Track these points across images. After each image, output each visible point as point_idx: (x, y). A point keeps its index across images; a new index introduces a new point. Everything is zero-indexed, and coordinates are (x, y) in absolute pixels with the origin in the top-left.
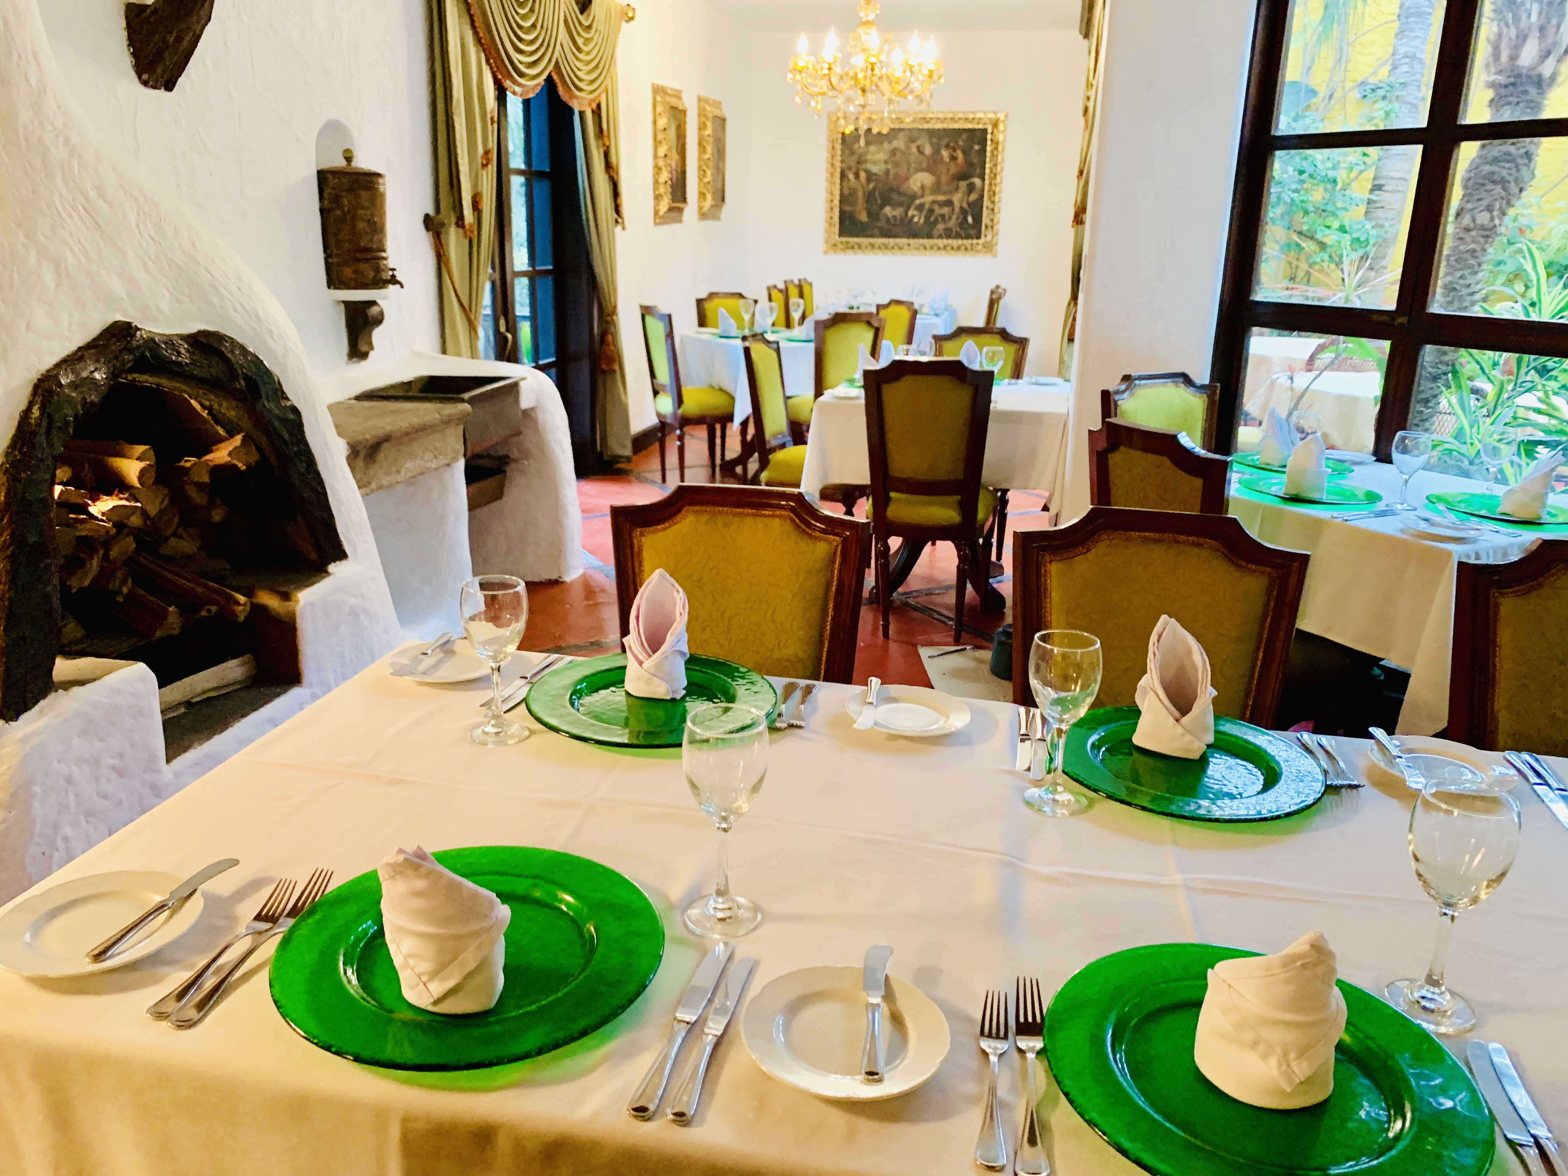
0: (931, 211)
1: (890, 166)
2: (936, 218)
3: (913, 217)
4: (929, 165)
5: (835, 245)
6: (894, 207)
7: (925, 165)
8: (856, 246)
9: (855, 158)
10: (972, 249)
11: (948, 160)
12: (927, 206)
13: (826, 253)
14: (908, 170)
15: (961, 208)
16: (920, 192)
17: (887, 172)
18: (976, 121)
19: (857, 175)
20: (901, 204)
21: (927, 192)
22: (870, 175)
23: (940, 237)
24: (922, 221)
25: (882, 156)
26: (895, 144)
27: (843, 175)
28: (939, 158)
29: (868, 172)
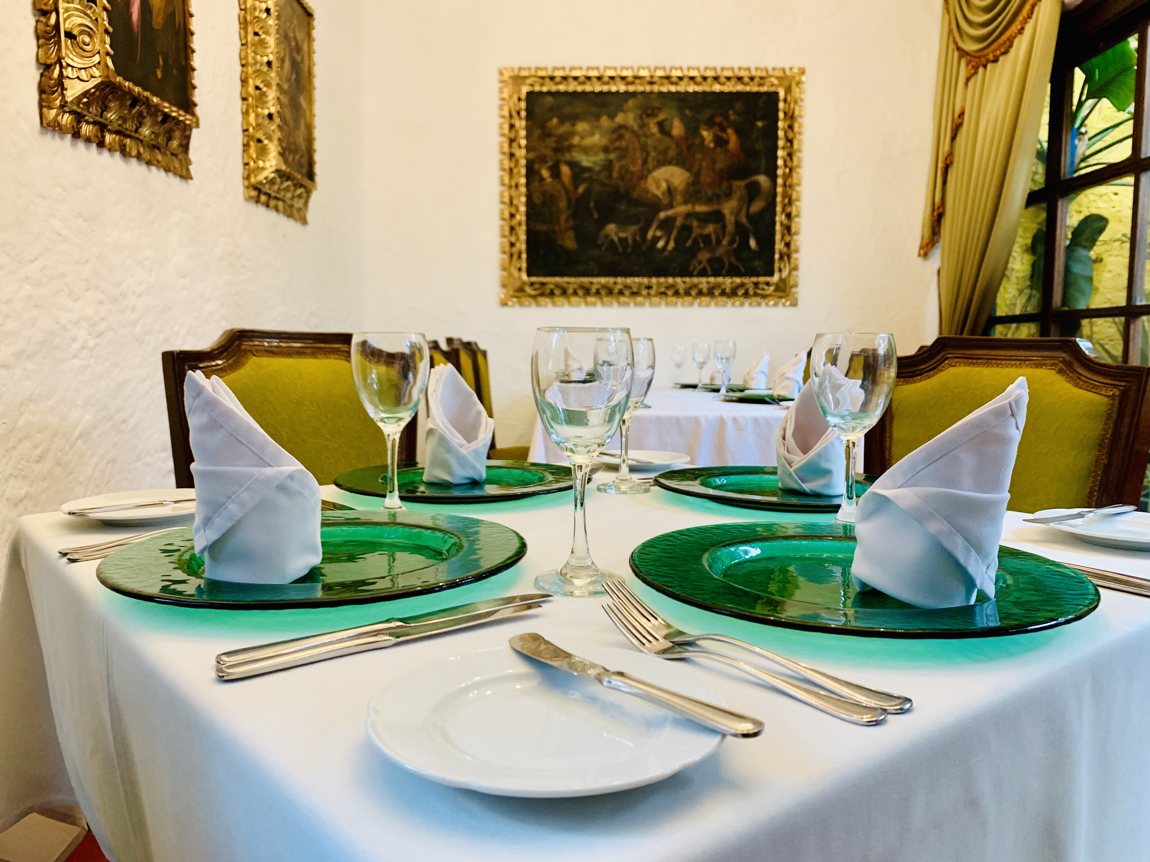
0: (686, 229)
1: (612, 156)
2: (696, 242)
3: (656, 239)
4: (680, 154)
5: (521, 290)
6: (623, 222)
7: (672, 153)
8: (557, 292)
9: (551, 142)
10: (756, 294)
11: (712, 145)
13: (505, 302)
14: (645, 162)
15: (738, 224)
16: (665, 201)
17: (608, 166)
18: (757, 80)
19: (556, 173)
20: (633, 220)
21: (679, 198)
22: (577, 168)
25: (596, 139)
26: (620, 119)
27: (531, 173)
28: (697, 141)
29: (573, 165)
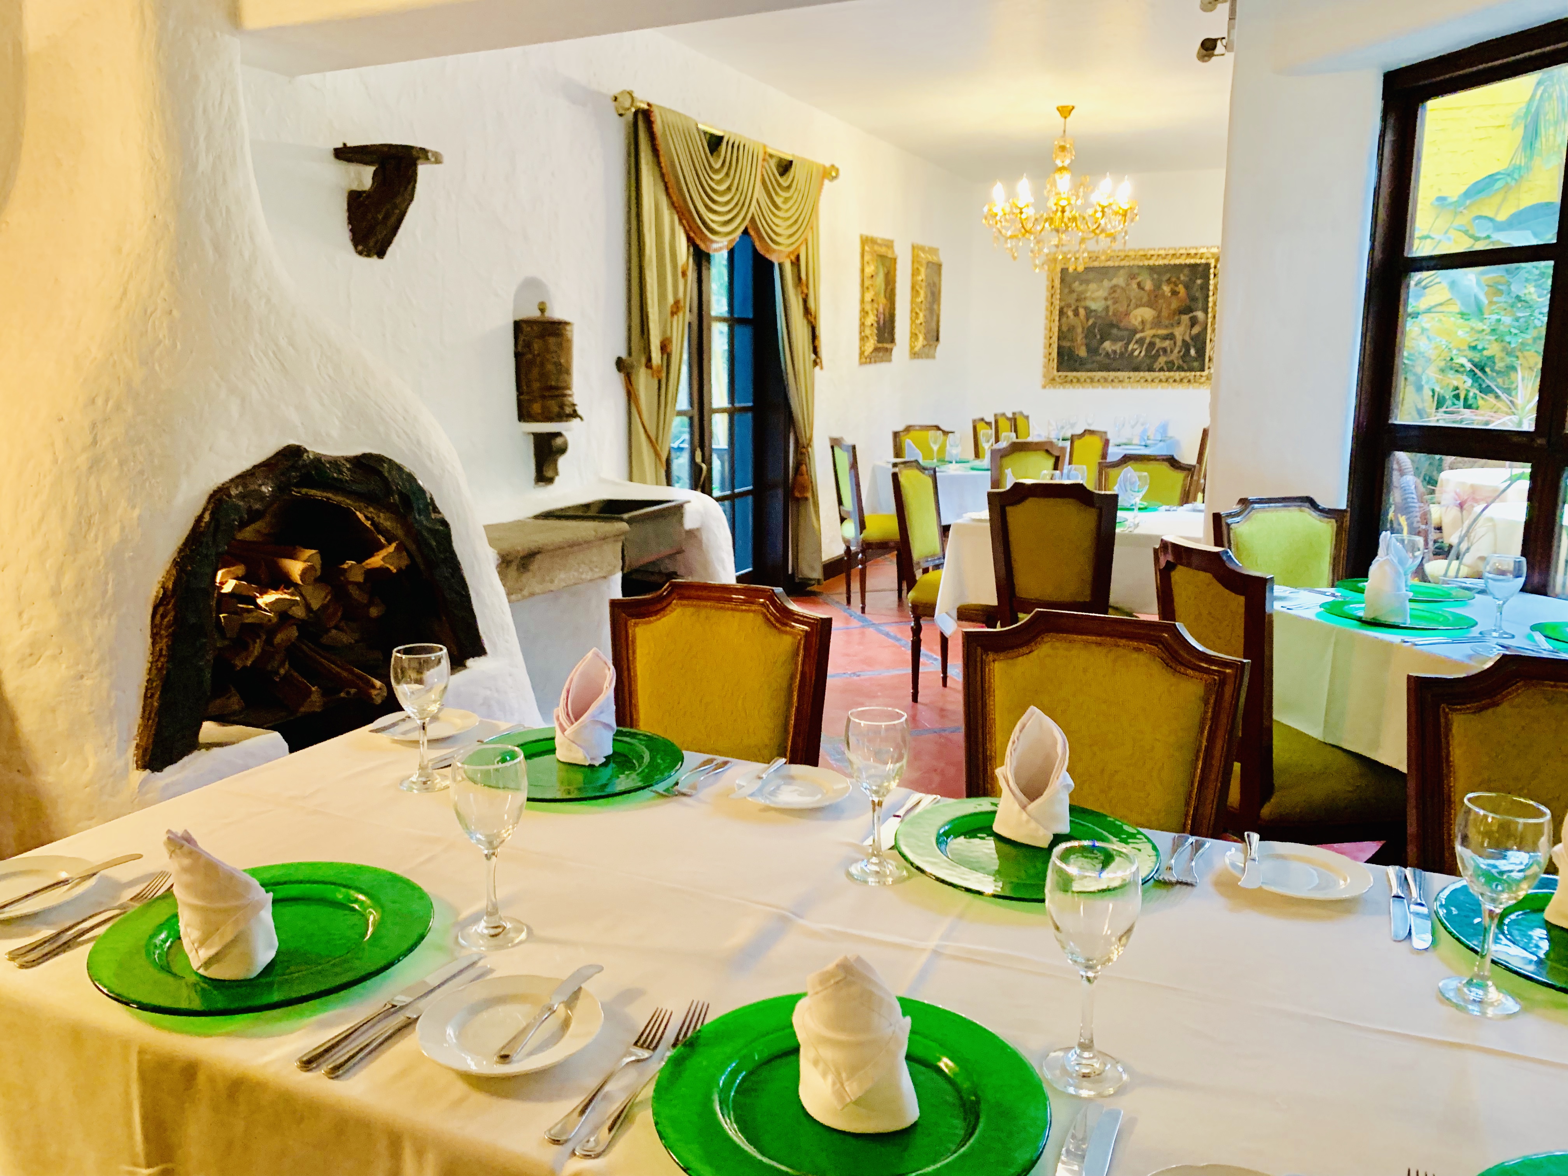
0: (1152, 345)
1: (1110, 302)
2: (1157, 351)
3: (1134, 350)
4: (1149, 300)
5: (1053, 379)
6: (1115, 340)
7: (1145, 300)
8: (1075, 380)
9: (1074, 296)
10: (1195, 382)
11: (1169, 294)
12: (1147, 341)
13: (1044, 387)
14: (1128, 305)
15: (1184, 341)
16: (1140, 328)
17: (1107, 308)
18: (1198, 256)
19: (1076, 313)
20: (1121, 339)
21: (1148, 326)
22: (1089, 312)
23: (1161, 370)
24: (1143, 353)
25: (1102, 293)
26: (1115, 281)
27: (1062, 312)
28: (1160, 292)
29: (1086, 308)
